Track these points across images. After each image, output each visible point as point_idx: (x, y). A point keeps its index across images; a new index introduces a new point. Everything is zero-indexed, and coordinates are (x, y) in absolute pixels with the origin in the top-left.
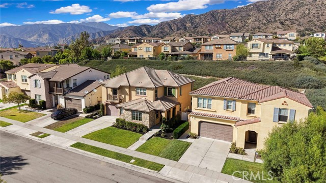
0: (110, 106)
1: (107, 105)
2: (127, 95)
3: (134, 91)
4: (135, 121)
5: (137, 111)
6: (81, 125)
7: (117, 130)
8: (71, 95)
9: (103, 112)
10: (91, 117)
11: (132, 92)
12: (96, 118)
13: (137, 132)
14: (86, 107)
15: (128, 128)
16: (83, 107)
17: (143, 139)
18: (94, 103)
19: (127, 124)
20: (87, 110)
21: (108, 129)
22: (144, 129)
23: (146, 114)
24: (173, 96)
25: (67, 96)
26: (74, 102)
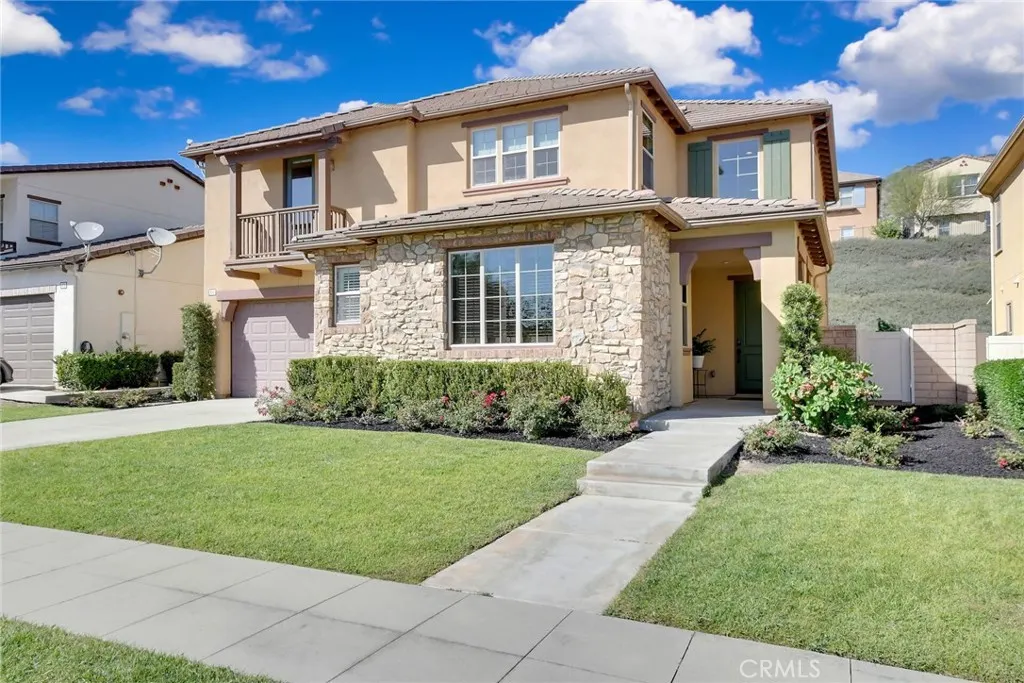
1: (238, 310)
4: (476, 354)
9: (206, 367)
11: (433, 171)
13: (518, 438)
14: (84, 349)
16: (64, 342)
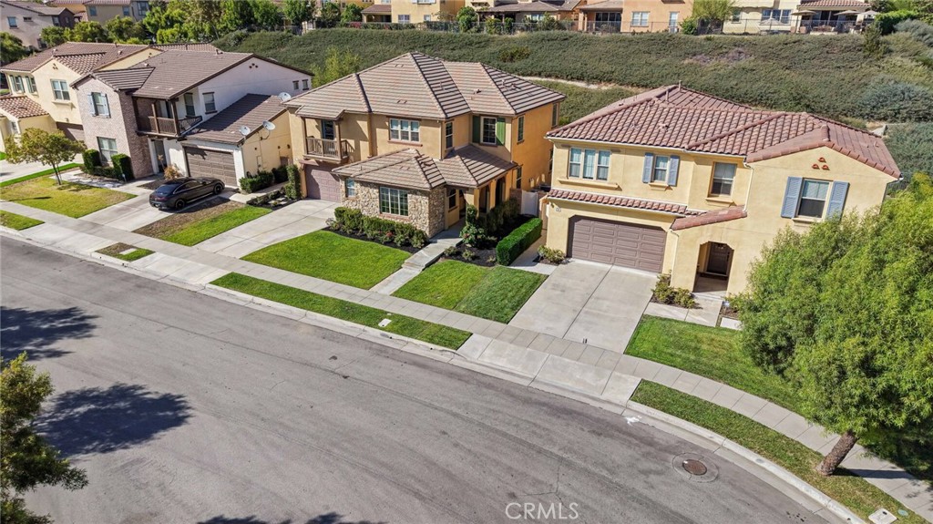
0: (315, 173)
1: (307, 168)
2: (365, 139)
3: (385, 127)
4: (388, 217)
5: (394, 188)
6: (236, 225)
7: (338, 240)
8: (203, 139)
9: (298, 188)
10: (264, 203)
11: (378, 130)
12: (277, 207)
13: (396, 247)
14: (248, 175)
15: (369, 236)
16: (240, 174)
17: (412, 265)
18: (270, 164)
19: (366, 225)
20: (252, 183)
21: (315, 236)
22: (415, 238)
23: (419, 197)
24: (499, 143)
25: (189, 142)
26: (211, 159)
